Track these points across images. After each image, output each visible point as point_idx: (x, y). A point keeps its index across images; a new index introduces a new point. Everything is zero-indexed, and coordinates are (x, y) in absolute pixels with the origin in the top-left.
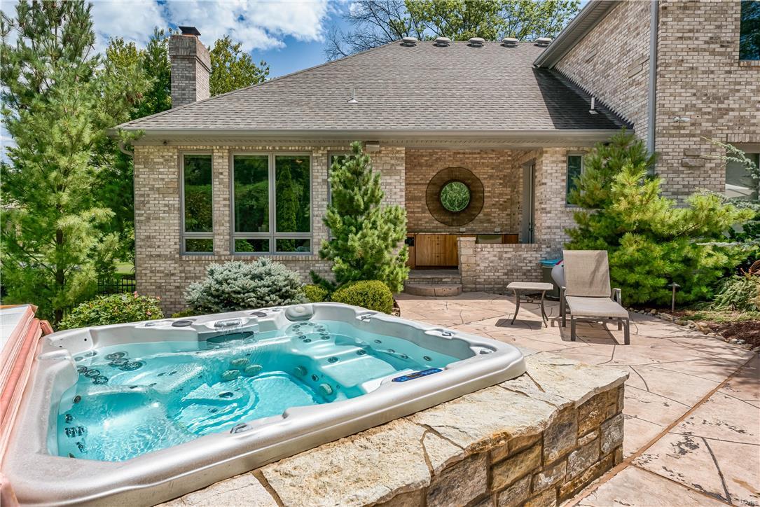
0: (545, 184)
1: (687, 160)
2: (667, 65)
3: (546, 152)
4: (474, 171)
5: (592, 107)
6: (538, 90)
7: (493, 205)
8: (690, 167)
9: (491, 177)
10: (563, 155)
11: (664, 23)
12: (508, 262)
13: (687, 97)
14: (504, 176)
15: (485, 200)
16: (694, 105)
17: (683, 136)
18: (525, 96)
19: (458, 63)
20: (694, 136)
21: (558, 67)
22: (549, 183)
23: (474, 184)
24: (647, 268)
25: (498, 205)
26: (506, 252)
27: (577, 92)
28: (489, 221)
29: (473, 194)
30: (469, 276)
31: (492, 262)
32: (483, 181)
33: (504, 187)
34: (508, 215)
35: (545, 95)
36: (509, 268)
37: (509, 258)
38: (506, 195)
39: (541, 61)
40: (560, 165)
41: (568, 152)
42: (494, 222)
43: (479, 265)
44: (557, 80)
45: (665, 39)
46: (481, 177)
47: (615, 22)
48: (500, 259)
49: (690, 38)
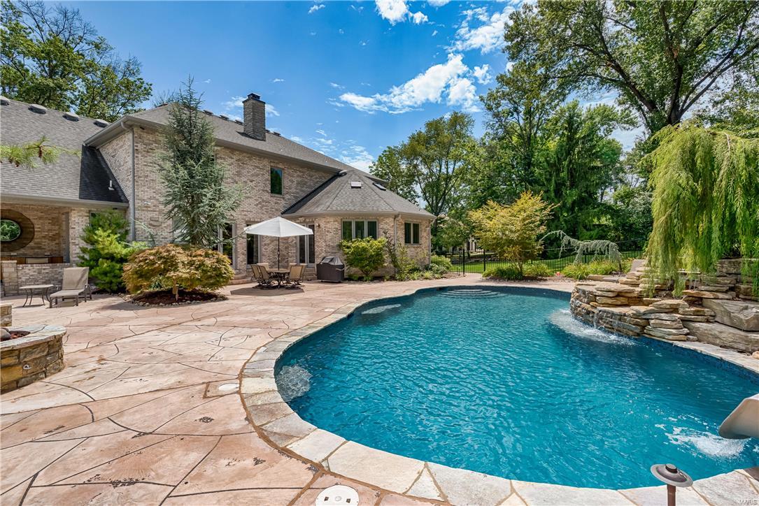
0: (74, 228)
1: (152, 222)
2: (139, 177)
3: (74, 210)
4: (24, 214)
5: (111, 186)
6: (79, 167)
7: (43, 237)
8: (154, 226)
9: (40, 218)
10: (87, 213)
11: (137, 157)
12: (46, 275)
13: (150, 193)
14: (53, 218)
15: (36, 233)
16: (155, 197)
17: (150, 211)
18: (66, 170)
19: (13, 128)
20: (155, 211)
21: (100, 150)
22: (77, 228)
23: (25, 222)
24: (113, 274)
25: (47, 237)
26: (44, 269)
27: (108, 172)
28: (39, 248)
29: (24, 229)
30: (12, 285)
31: (32, 275)
32: (33, 221)
33: (52, 225)
34: (56, 244)
35: (82, 170)
36: (47, 279)
37: (47, 273)
38: (54, 230)
39: (90, 142)
40: (85, 218)
41: (90, 211)
42: (44, 249)
43: (20, 278)
44: (97, 159)
45: (137, 164)
46: (31, 218)
47: (121, 143)
48: (39, 273)
49: (150, 166)
